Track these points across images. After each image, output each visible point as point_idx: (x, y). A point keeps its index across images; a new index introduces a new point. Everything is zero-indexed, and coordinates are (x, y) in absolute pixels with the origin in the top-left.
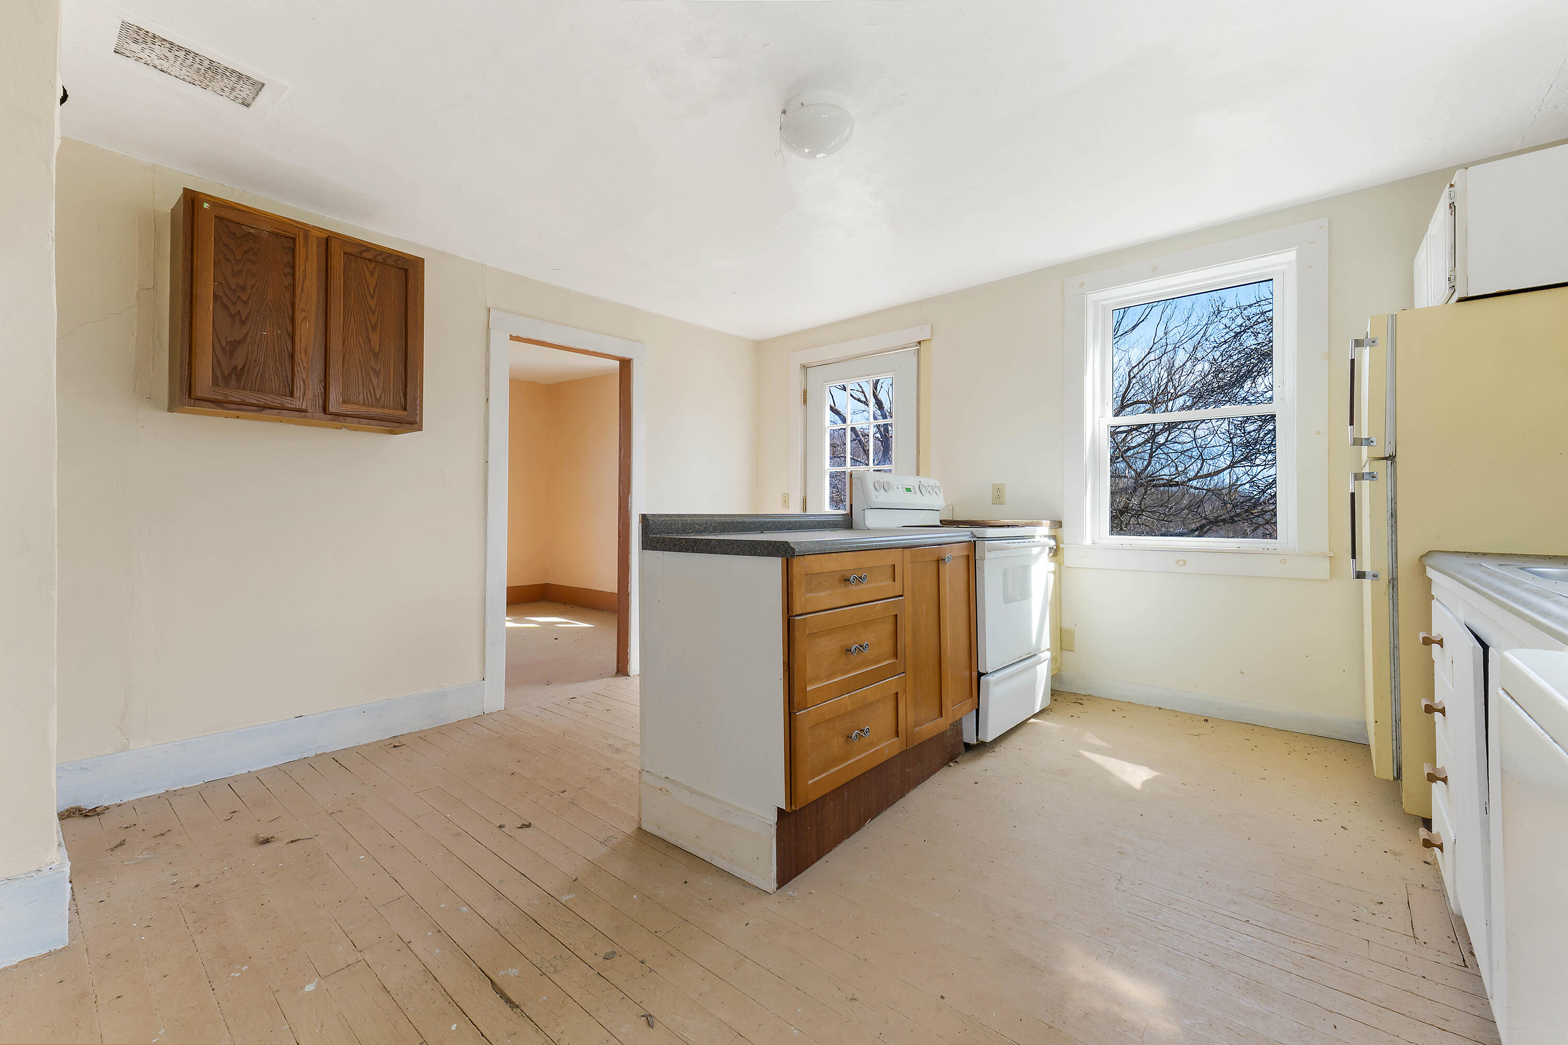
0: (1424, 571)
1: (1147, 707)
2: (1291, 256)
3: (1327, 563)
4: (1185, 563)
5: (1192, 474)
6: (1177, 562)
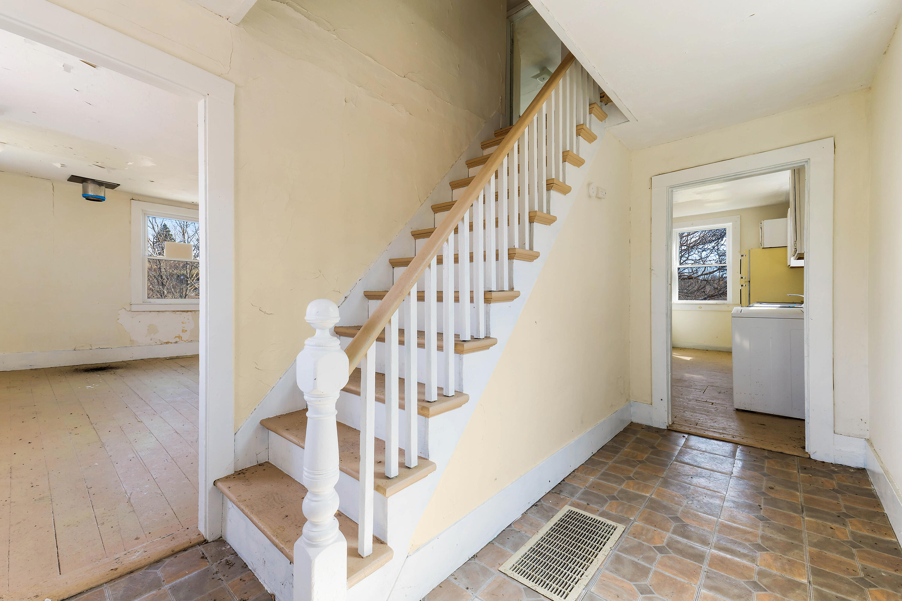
2: (731, 223)
4: (701, 308)
5: (699, 274)
6: (699, 307)
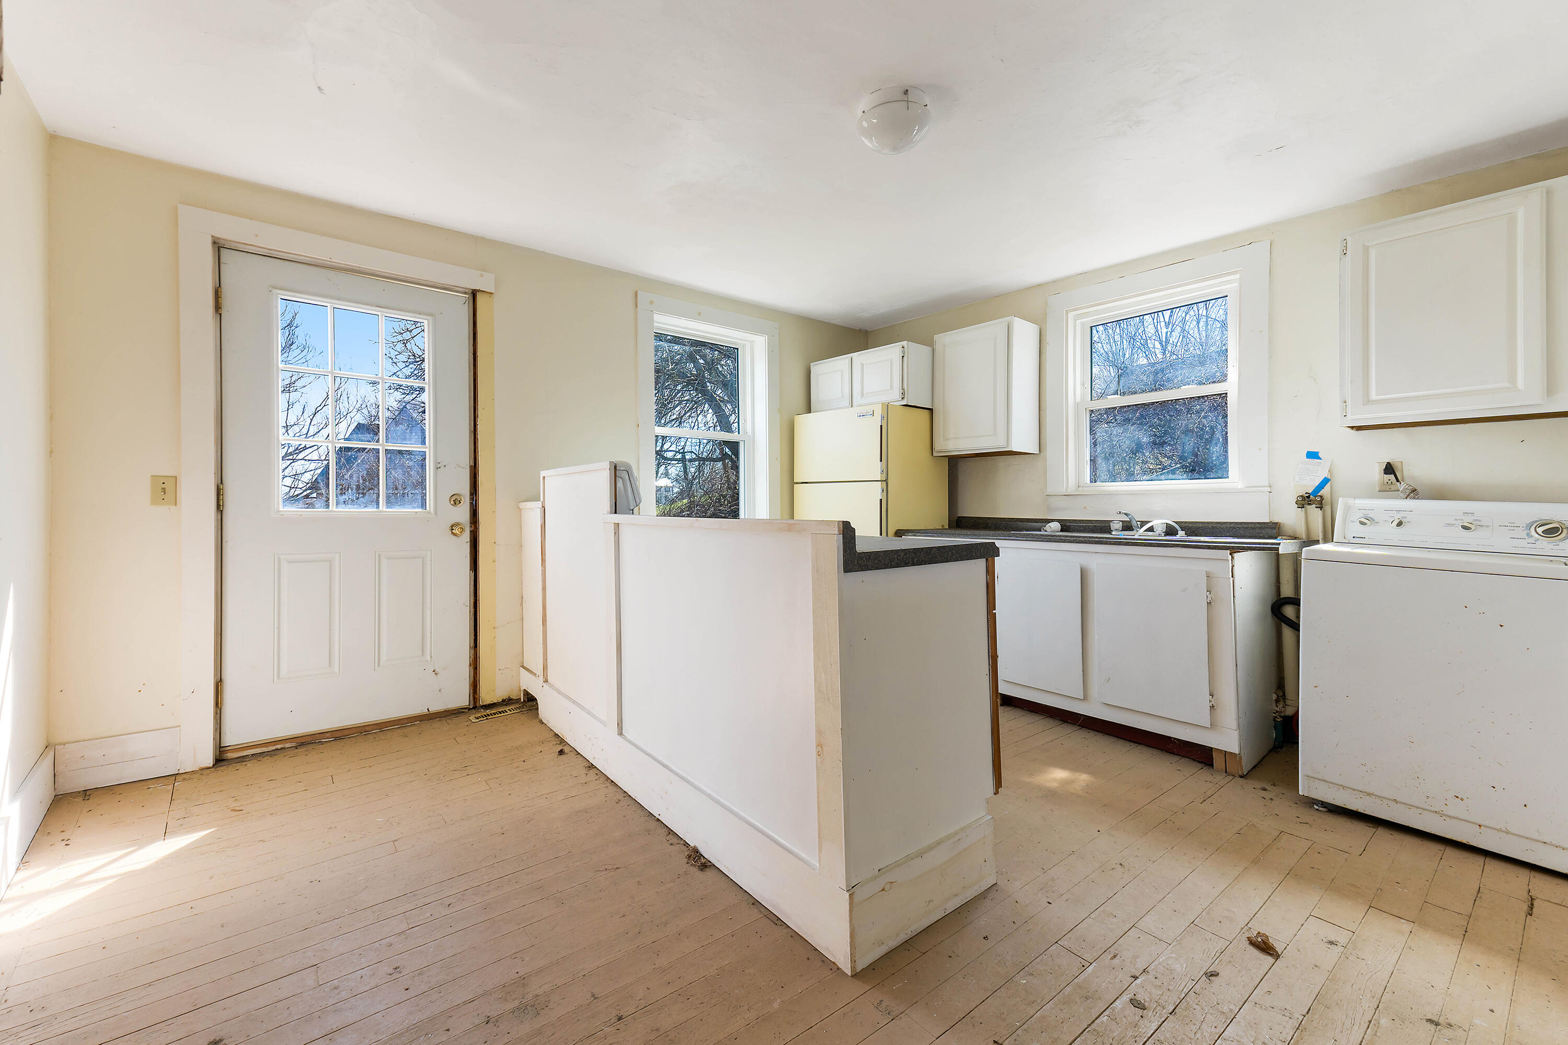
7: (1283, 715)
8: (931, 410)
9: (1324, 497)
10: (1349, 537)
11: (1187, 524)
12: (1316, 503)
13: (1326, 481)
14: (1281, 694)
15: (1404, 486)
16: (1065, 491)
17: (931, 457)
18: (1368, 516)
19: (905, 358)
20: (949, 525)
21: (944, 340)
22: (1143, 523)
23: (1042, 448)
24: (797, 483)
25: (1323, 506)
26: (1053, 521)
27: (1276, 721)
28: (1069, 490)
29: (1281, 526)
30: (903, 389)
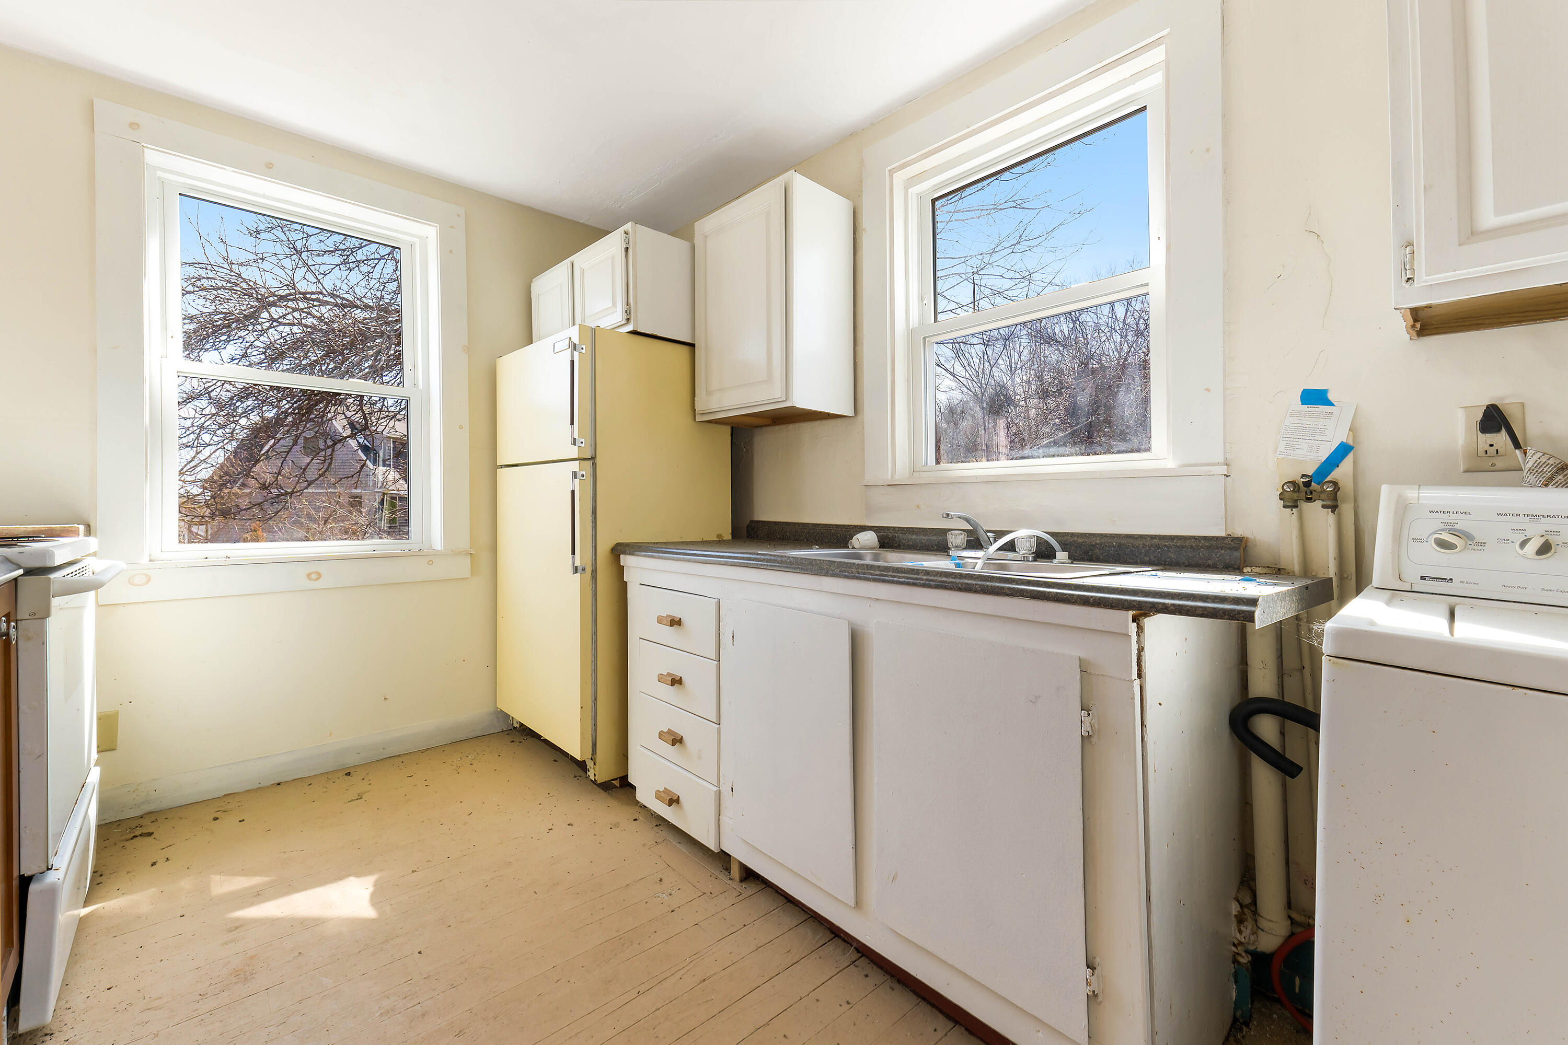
0: (618, 559)
1: (259, 790)
3: (467, 561)
7: (1251, 948)
8: (692, 345)
9: (1340, 485)
10: (1412, 577)
11: (1075, 538)
12: (1323, 496)
13: (1344, 450)
14: (1247, 900)
15: (1535, 458)
16: (890, 478)
17: (689, 420)
18: (1456, 527)
19: (630, 251)
20: (732, 534)
21: (706, 226)
22: (999, 534)
23: (859, 408)
24: (501, 467)
25: (1339, 503)
26: (863, 528)
27: (1239, 963)
28: (897, 477)
29: (1249, 544)
30: (628, 304)
